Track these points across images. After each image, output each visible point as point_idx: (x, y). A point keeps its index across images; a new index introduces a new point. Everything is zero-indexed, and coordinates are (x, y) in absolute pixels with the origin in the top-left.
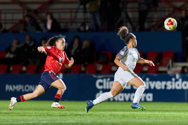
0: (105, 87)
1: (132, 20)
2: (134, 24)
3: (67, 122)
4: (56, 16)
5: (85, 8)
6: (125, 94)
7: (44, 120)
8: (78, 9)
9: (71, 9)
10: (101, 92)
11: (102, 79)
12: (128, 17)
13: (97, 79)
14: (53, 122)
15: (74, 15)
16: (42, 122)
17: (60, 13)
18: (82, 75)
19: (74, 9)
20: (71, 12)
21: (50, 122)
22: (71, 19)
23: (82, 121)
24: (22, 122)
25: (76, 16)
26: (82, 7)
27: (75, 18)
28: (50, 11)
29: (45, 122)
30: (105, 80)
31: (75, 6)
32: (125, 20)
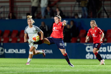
0: (91, 51)
1: (107, 11)
2: (109, 14)
3: (65, 71)
4: (62, 9)
5: (79, 4)
6: (103, 55)
7: (51, 70)
8: (76, 5)
9: (71, 5)
10: (89, 54)
11: (90, 46)
12: (104, 10)
13: (86, 46)
14: (56, 71)
15: (73, 8)
16: (50, 71)
17: (65, 7)
18: (78, 44)
19: (73, 5)
20: (71, 7)
21: (54, 71)
22: (71, 11)
23: (74, 71)
24: (39, 71)
25: (74, 9)
26: (78, 3)
27: (74, 10)
28: (59, 6)
29: (52, 71)
30: (91, 46)
31: (74, 3)
32: (103, 11)
